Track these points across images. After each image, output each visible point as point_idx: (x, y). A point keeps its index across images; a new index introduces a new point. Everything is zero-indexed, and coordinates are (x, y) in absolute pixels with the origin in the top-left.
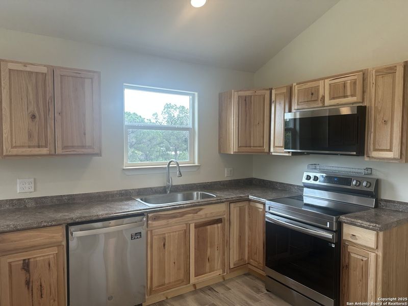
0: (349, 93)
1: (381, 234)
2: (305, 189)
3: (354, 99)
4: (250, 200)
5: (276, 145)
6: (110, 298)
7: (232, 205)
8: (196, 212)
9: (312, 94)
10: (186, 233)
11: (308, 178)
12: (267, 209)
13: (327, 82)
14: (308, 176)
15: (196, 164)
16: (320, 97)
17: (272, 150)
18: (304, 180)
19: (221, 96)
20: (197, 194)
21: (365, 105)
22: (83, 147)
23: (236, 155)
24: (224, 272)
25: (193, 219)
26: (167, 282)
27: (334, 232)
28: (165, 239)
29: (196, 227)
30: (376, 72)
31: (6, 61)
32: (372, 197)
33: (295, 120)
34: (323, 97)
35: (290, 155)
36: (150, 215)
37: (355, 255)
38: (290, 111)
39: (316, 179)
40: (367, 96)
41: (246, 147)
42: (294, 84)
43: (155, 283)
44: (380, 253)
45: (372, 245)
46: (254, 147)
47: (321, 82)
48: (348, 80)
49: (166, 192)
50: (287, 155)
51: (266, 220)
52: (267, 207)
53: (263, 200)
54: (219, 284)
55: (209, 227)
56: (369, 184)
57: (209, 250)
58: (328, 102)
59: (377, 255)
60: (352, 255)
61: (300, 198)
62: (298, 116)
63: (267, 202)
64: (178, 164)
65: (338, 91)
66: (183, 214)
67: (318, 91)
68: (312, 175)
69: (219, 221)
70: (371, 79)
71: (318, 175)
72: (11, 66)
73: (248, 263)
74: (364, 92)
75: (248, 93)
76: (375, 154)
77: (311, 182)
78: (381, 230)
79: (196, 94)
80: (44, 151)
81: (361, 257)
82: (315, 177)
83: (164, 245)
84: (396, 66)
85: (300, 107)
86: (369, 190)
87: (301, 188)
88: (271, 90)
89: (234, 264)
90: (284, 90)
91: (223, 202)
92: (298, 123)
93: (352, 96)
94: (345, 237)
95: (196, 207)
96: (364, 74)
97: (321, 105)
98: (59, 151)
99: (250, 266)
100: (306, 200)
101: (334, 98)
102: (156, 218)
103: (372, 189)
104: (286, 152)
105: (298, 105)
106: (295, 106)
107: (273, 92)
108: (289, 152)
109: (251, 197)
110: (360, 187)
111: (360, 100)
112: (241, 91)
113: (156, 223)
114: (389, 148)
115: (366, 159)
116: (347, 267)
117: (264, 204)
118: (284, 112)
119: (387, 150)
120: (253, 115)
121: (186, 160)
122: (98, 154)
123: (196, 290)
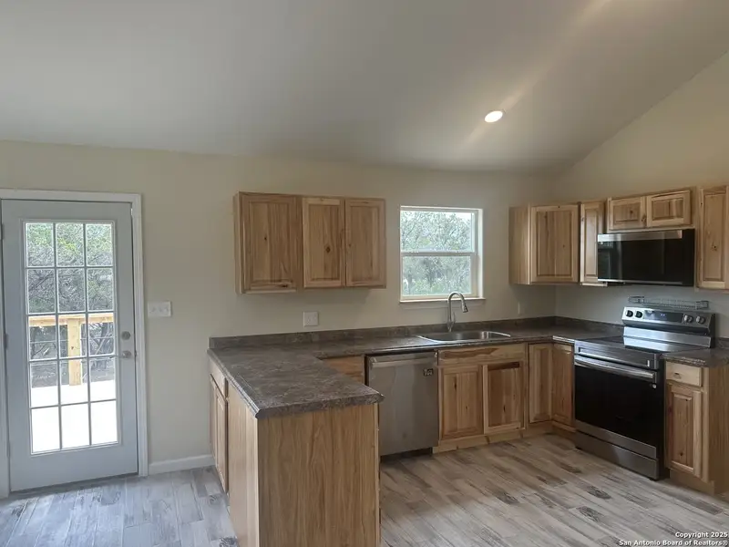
0: (675, 214)
1: (706, 370)
2: (626, 328)
3: (681, 221)
4: (554, 342)
5: (587, 273)
6: (405, 436)
7: (531, 347)
8: (488, 352)
9: (631, 212)
10: (479, 375)
11: (630, 314)
12: (576, 351)
13: (649, 199)
14: (629, 311)
15: (481, 297)
16: (641, 215)
17: (582, 280)
18: (625, 317)
19: (512, 212)
20: (485, 334)
21: (694, 227)
22: (370, 278)
23: (534, 286)
24: (522, 426)
25: (484, 361)
26: (459, 427)
27: (655, 371)
28: (455, 379)
29: (491, 368)
30: (704, 191)
31: (306, 197)
32: (708, 335)
33: (615, 243)
34: (645, 217)
35: (606, 285)
36: (441, 352)
37: (679, 395)
38: (605, 233)
39: (639, 315)
40: (695, 218)
41: (548, 275)
42: (609, 199)
43: (447, 428)
44: (706, 392)
45: (697, 382)
46: (558, 275)
47: (642, 200)
48: (675, 198)
49: (447, 331)
50: (602, 285)
51: (576, 364)
52: (576, 348)
53: (572, 341)
54: (517, 441)
55: (503, 371)
56: (703, 320)
57: (504, 397)
58: (650, 223)
59: (702, 395)
60: (676, 396)
61: (620, 339)
62: (619, 238)
63: (576, 342)
64: (463, 298)
65: (663, 211)
66: (474, 354)
67: (638, 209)
68: (634, 310)
69: (515, 365)
70: (700, 199)
71: (642, 310)
72: (311, 201)
73: (553, 420)
74: (692, 213)
75: (548, 209)
76: (704, 284)
77: (634, 318)
78: (706, 366)
79: (481, 211)
80: (337, 283)
81: (685, 398)
82: (638, 312)
83: (456, 386)
84: (725, 187)
85: (616, 227)
86: (703, 326)
87: (620, 328)
88: (579, 204)
89: (535, 419)
90: (597, 206)
91: (520, 342)
92: (619, 247)
93: (680, 216)
94: (668, 377)
95: (489, 347)
96: (691, 192)
97: (642, 226)
98: (350, 283)
99: (554, 423)
100: (627, 342)
101: (657, 219)
102: (447, 356)
103: (707, 326)
104: (600, 282)
105: (614, 224)
106: (610, 226)
107: (583, 207)
108: (604, 282)
109: (555, 338)
110: (693, 323)
111: (688, 222)
112: (539, 206)
113: (447, 361)
114: (719, 277)
115: (697, 290)
116: (671, 410)
117: (573, 345)
118: (597, 234)
119: (718, 280)
120: (557, 235)
121: (468, 293)
122: (383, 286)
123: (489, 444)
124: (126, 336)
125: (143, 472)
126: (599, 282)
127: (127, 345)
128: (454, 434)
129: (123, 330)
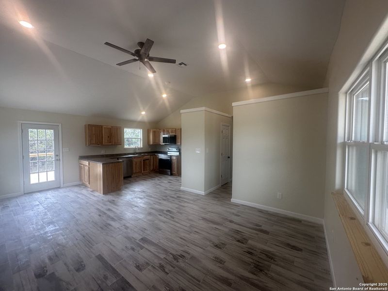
4: (155, 155)
5: (161, 142)
7: (151, 156)
8: (143, 157)
9: (168, 132)
10: (141, 161)
13: (170, 130)
15: (142, 147)
18: (168, 150)
19: (148, 130)
20: (143, 154)
22: (118, 143)
23: (152, 145)
24: (149, 171)
28: (136, 162)
29: (143, 160)
31: (104, 126)
33: (166, 137)
35: (165, 144)
36: (133, 157)
37: (173, 161)
41: (155, 143)
42: (165, 129)
43: (134, 172)
49: (135, 153)
54: (148, 173)
55: (146, 161)
57: (146, 166)
65: (172, 132)
66: (140, 157)
69: (148, 159)
73: (155, 169)
74: (176, 132)
75: (155, 130)
79: (142, 129)
83: (136, 164)
88: (160, 130)
89: (152, 170)
90: (163, 130)
91: (149, 156)
96: (176, 129)
98: (113, 144)
102: (135, 158)
106: (165, 134)
111: (175, 134)
112: (153, 129)
117: (158, 155)
118: (163, 135)
120: (156, 135)
121: (139, 146)
122: (121, 145)
123: (143, 175)
124: (57, 156)
125: (62, 186)
126: (163, 144)
127: (57, 158)
128: (136, 173)
129: (56, 154)
